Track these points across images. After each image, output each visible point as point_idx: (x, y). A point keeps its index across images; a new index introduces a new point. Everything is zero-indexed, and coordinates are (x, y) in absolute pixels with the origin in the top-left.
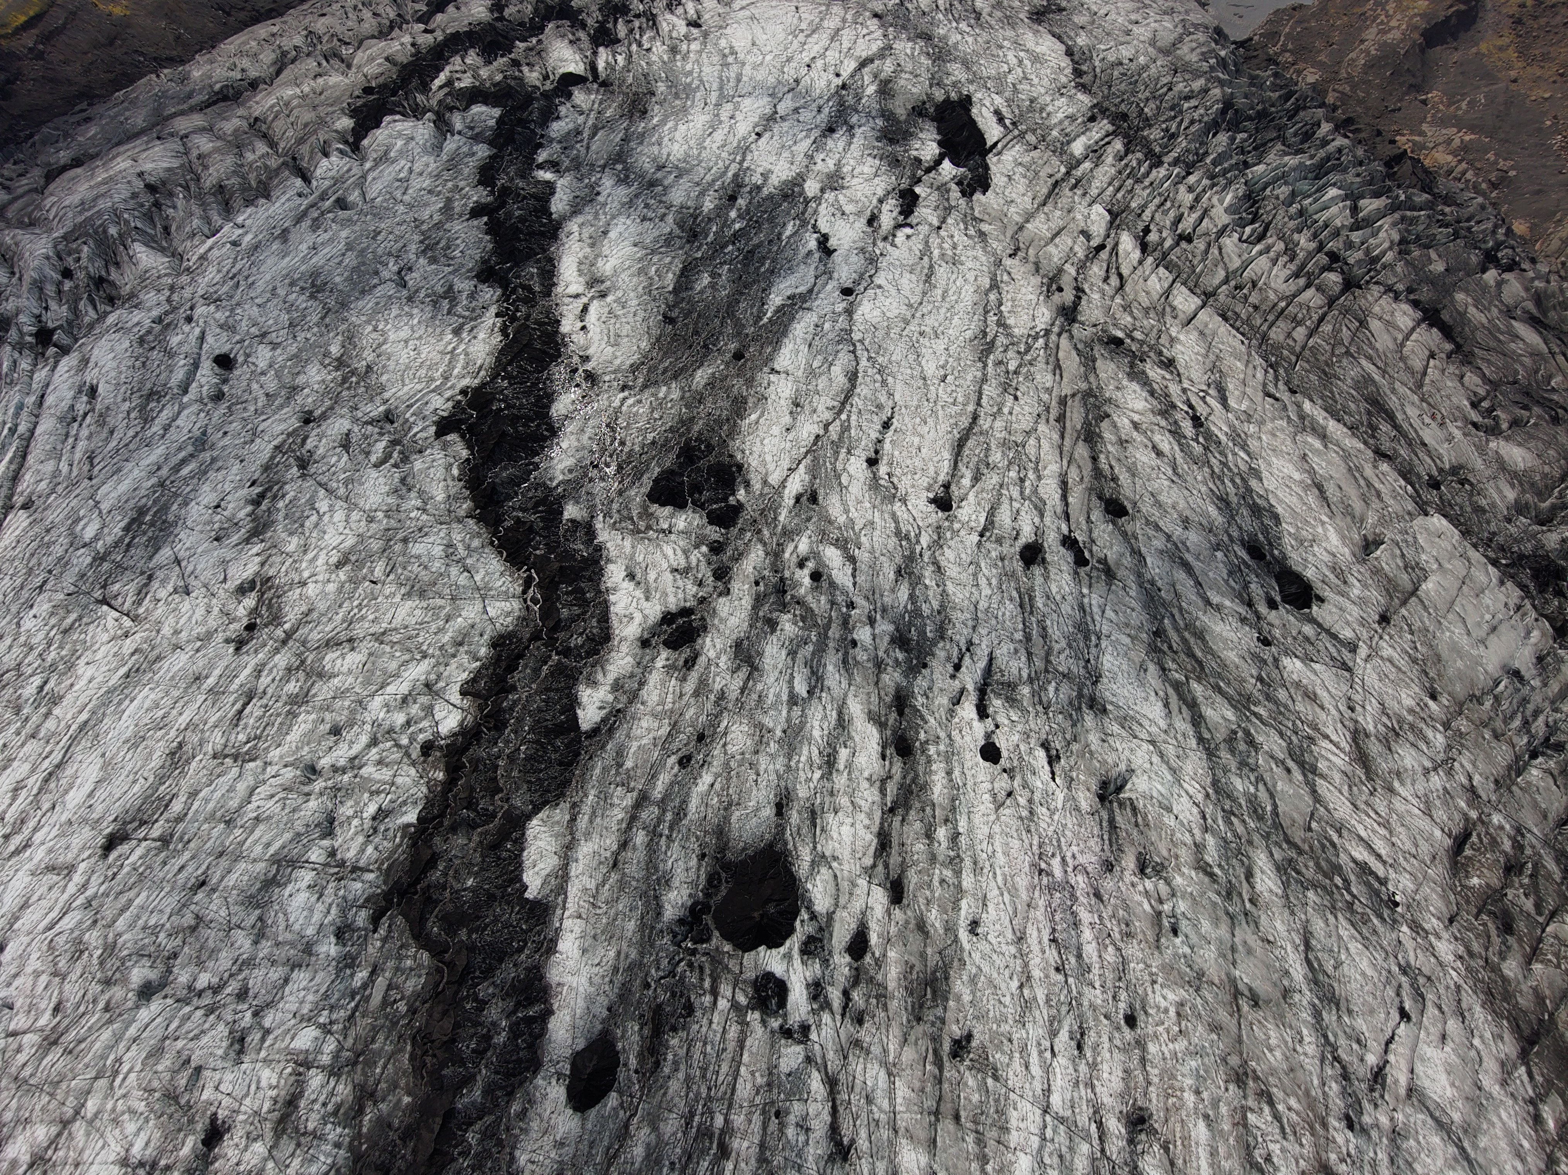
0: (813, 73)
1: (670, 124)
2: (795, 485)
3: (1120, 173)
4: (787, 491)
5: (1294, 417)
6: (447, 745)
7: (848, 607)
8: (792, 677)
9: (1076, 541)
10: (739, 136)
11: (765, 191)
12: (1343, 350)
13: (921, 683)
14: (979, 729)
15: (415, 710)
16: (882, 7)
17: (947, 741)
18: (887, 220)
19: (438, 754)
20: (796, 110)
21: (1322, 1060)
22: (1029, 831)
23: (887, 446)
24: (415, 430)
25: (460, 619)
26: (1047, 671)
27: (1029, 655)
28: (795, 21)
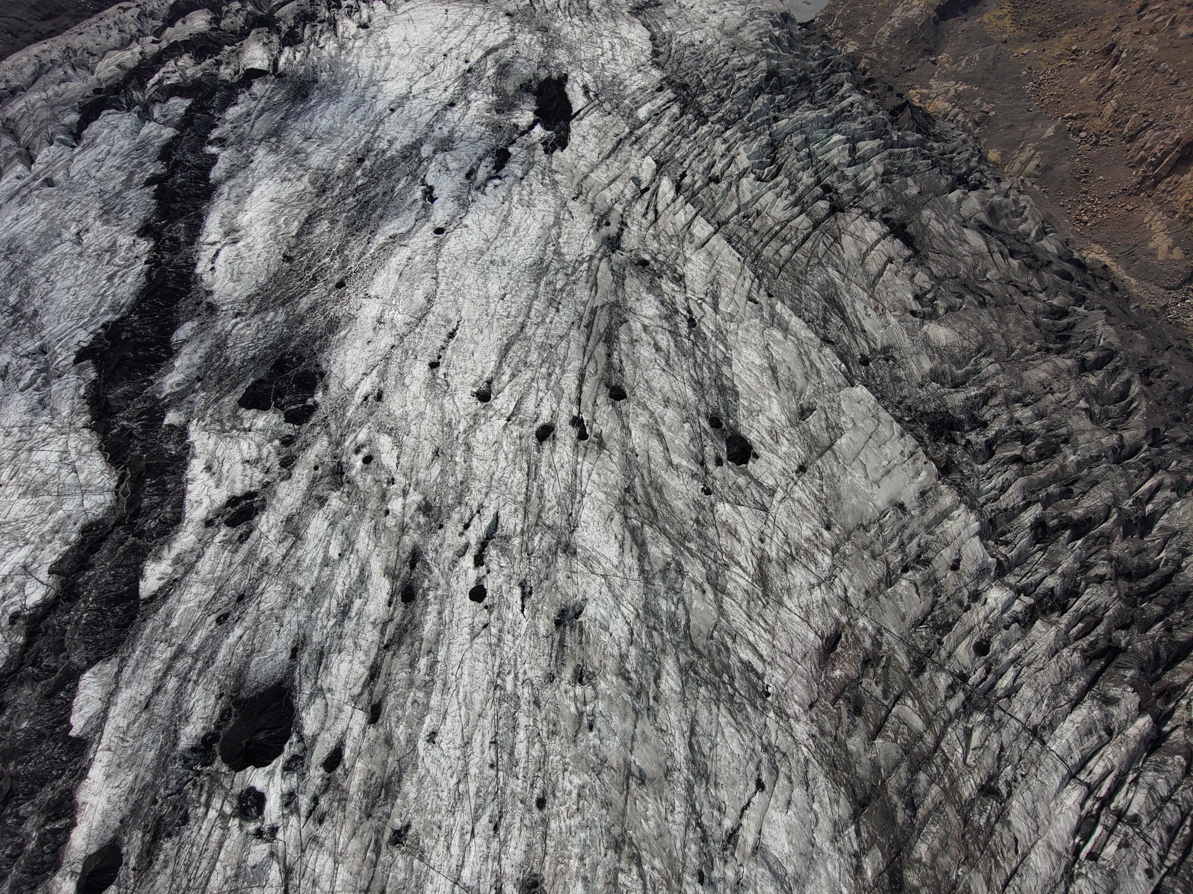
0: (447, 61)
1: (324, 105)
2: (365, 387)
3: (672, 131)
4: (358, 392)
5: (766, 315)
6: (30, 615)
7: (388, 483)
8: (329, 543)
9: (582, 420)
10: (377, 111)
11: (388, 154)
12: (816, 261)
13: (435, 540)
14: (473, 575)
15: (10, 587)
16: (514, 7)
17: (445, 587)
18: (481, 174)
19: (22, 622)
20: (427, 90)
21: (687, 827)
22: (494, 655)
23: (449, 352)
24: (60, 359)
25: (60, 512)
26: (537, 525)
27: (526, 512)
28: (443, 21)
